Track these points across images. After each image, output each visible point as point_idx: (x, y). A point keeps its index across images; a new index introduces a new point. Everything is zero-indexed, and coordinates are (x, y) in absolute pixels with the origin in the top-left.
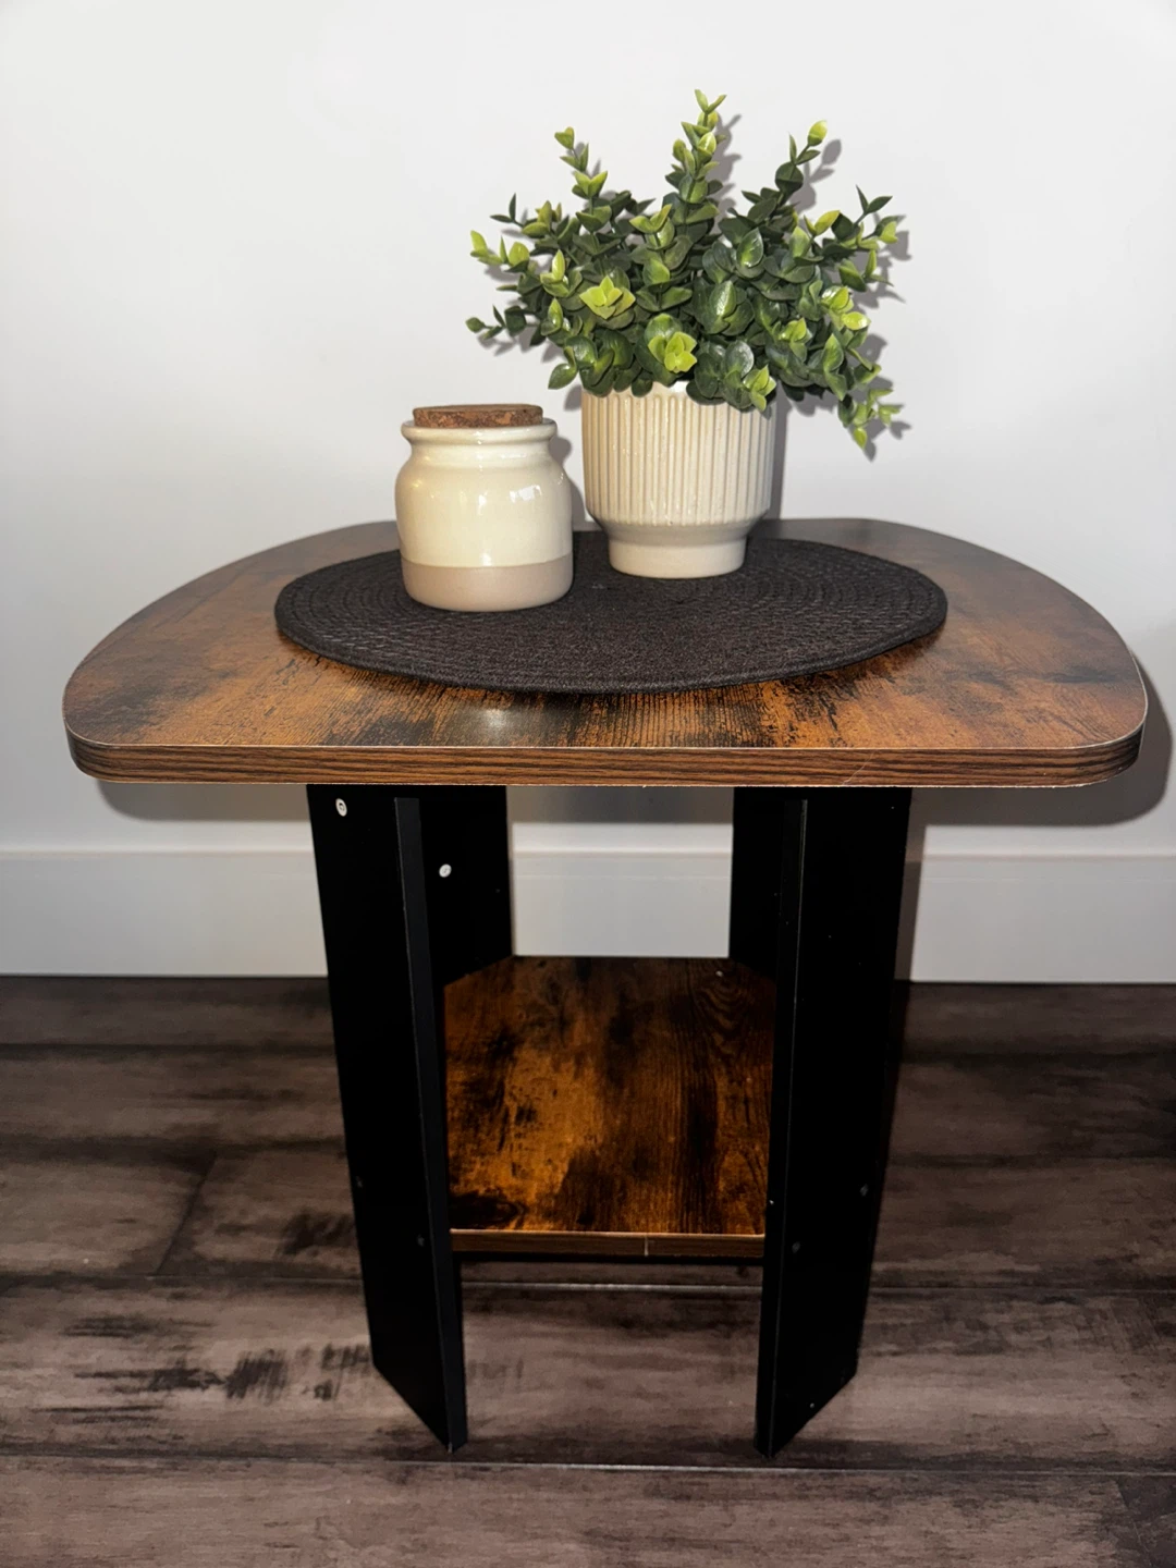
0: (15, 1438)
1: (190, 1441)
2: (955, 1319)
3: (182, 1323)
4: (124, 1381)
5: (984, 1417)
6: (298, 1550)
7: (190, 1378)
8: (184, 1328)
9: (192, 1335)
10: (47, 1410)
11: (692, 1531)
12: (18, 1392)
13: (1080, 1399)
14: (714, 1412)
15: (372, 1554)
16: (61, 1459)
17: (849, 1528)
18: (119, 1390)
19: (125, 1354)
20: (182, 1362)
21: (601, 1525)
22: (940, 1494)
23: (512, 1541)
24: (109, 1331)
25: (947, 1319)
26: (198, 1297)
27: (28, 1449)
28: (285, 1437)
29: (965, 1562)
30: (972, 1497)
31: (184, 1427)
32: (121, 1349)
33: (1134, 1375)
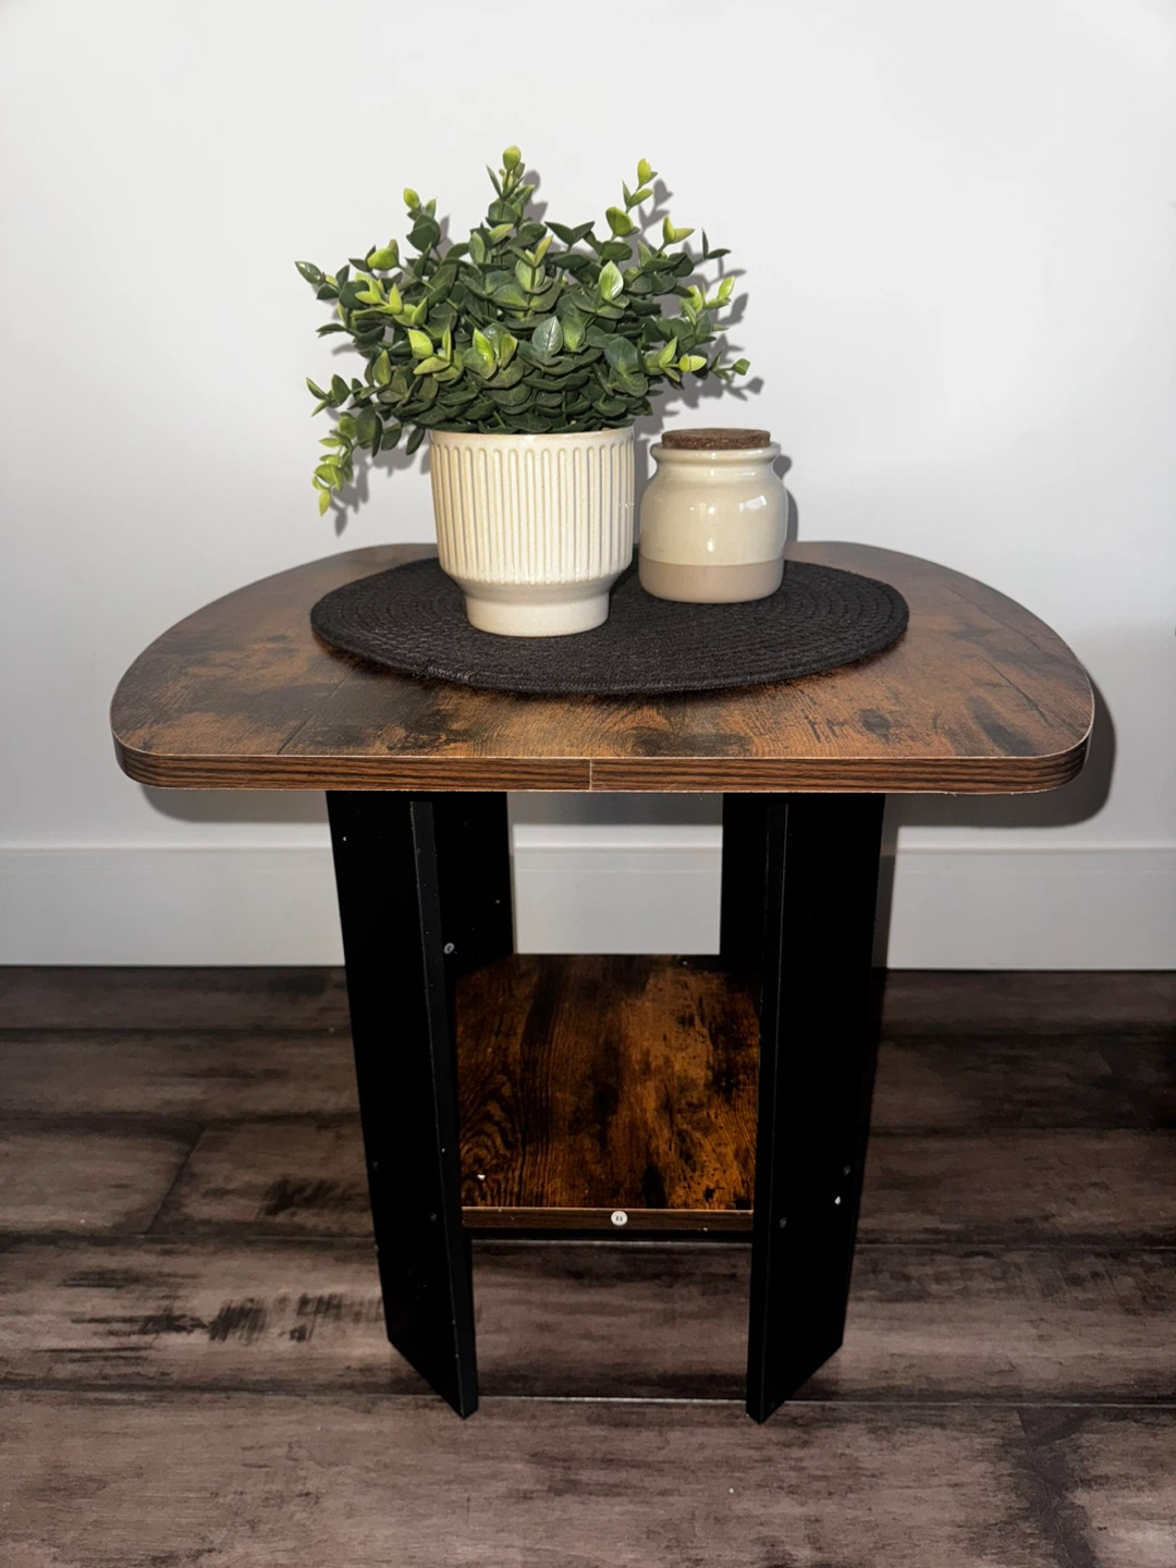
0: (17, 1375)
1: (175, 1376)
2: (881, 1271)
3: (169, 1275)
4: (116, 1326)
5: (901, 1356)
6: (272, 1470)
7: (177, 1323)
8: (172, 1280)
9: (180, 1285)
10: (46, 1351)
11: (628, 1453)
12: (19, 1336)
13: (990, 1340)
14: (654, 1352)
15: (340, 1473)
16: (58, 1392)
17: (773, 1451)
18: (111, 1333)
19: (117, 1303)
20: (168, 1309)
21: (547, 1448)
22: (857, 1422)
23: (465, 1462)
24: (102, 1282)
25: (874, 1272)
26: (186, 1253)
27: (29, 1384)
28: (261, 1373)
29: (874, 1479)
30: (884, 1424)
31: (171, 1365)
32: (114, 1298)
33: (1042, 1320)
